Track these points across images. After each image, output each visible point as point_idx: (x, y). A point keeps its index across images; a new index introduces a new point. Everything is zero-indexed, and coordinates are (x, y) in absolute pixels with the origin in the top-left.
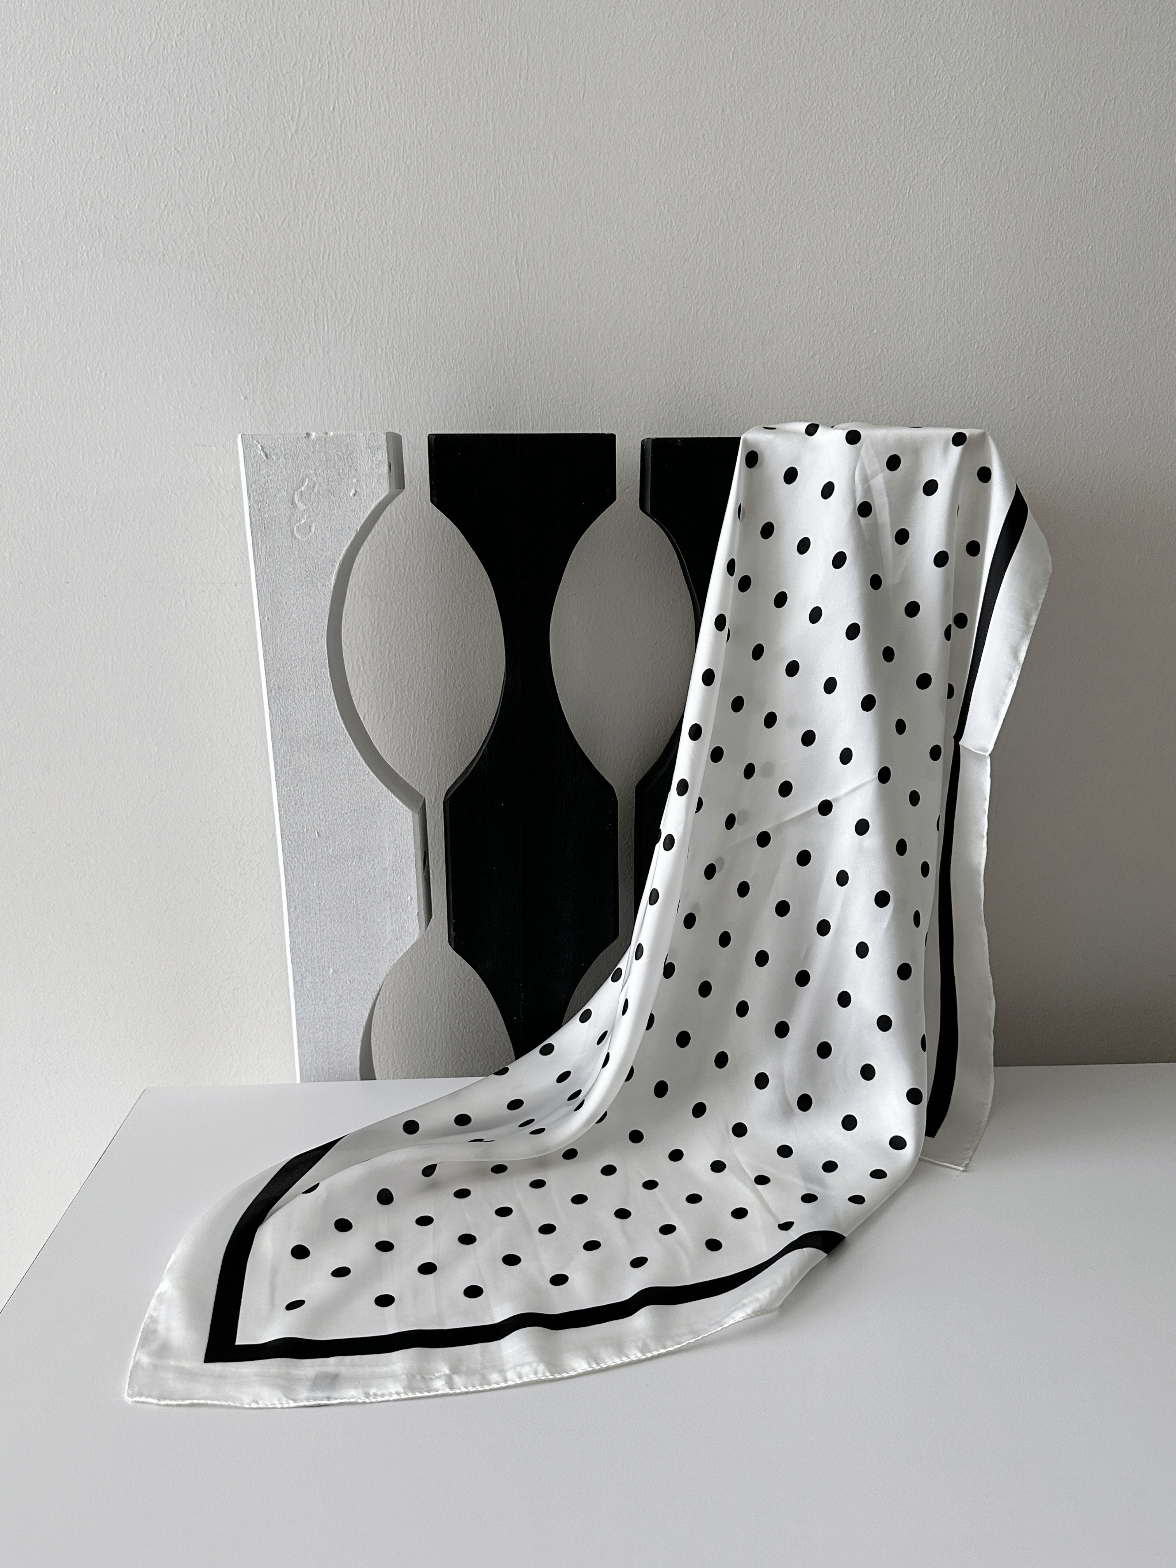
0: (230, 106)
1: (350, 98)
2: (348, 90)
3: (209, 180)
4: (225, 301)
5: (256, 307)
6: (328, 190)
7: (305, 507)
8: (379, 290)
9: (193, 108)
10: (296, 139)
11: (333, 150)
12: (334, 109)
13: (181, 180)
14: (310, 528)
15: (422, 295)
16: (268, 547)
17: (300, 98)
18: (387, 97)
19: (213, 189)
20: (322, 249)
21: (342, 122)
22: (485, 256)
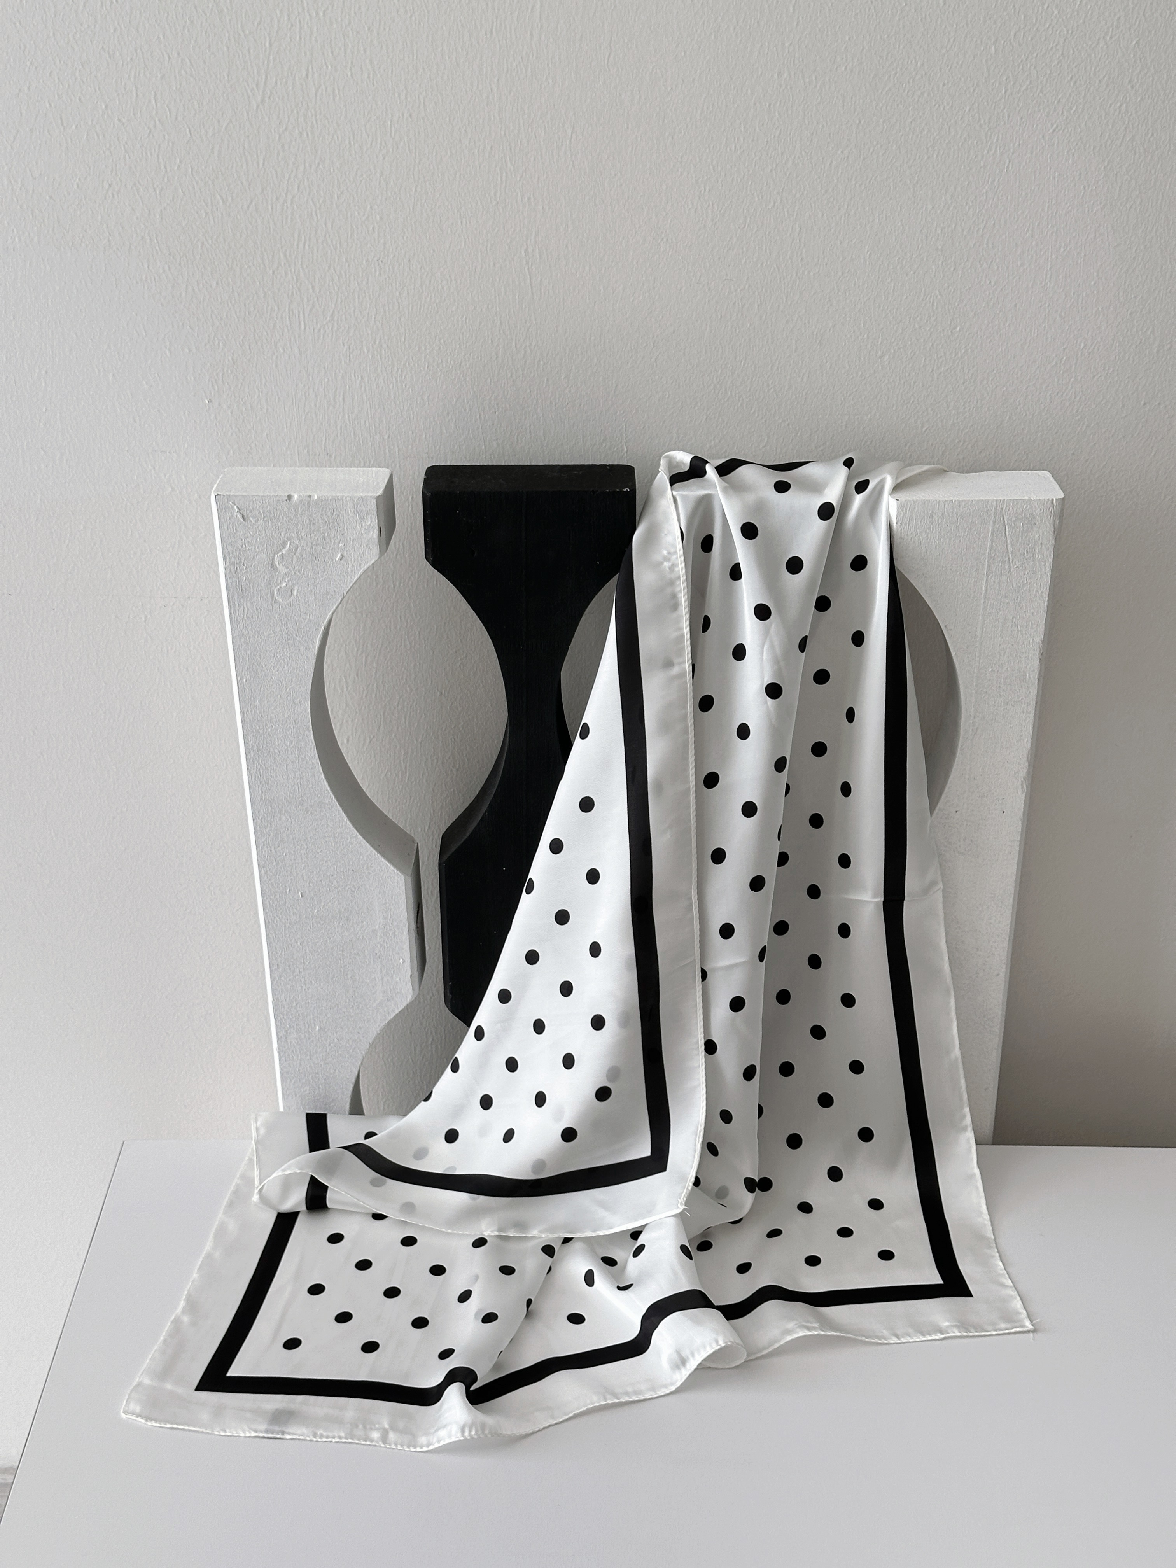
0: (183, 72)
1: (326, 64)
2: (323, 54)
3: (160, 156)
4: (184, 294)
5: (220, 300)
6: (301, 168)
7: (286, 570)
8: (364, 283)
9: (139, 75)
10: (262, 110)
11: (306, 123)
12: (307, 75)
13: (127, 156)
14: (291, 591)
15: (414, 289)
16: (246, 609)
17: (266, 62)
18: (371, 62)
19: (165, 167)
20: (296, 236)
21: (317, 91)
22: (489, 245)
